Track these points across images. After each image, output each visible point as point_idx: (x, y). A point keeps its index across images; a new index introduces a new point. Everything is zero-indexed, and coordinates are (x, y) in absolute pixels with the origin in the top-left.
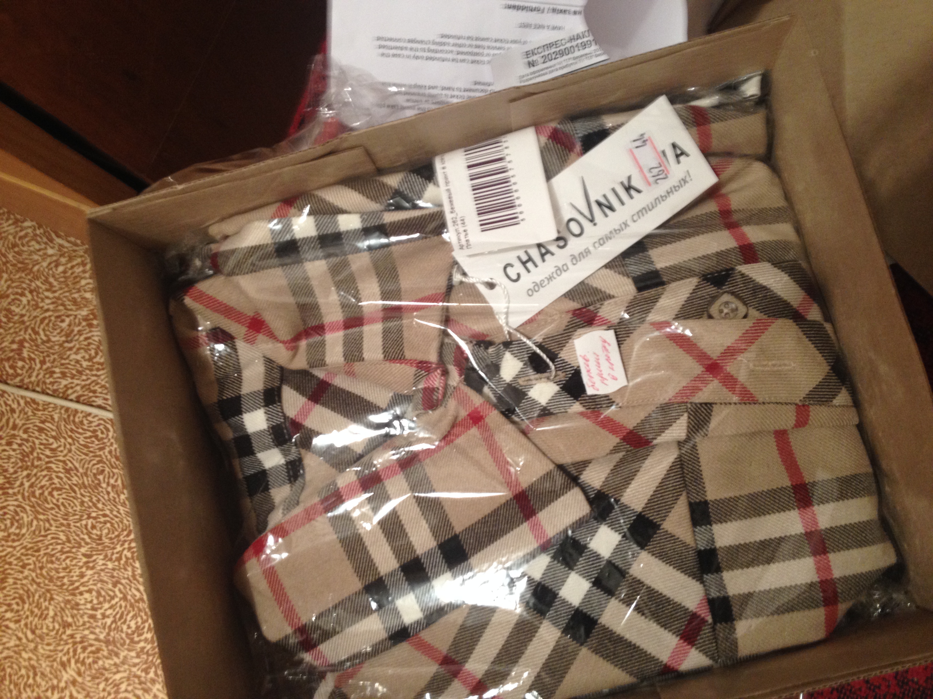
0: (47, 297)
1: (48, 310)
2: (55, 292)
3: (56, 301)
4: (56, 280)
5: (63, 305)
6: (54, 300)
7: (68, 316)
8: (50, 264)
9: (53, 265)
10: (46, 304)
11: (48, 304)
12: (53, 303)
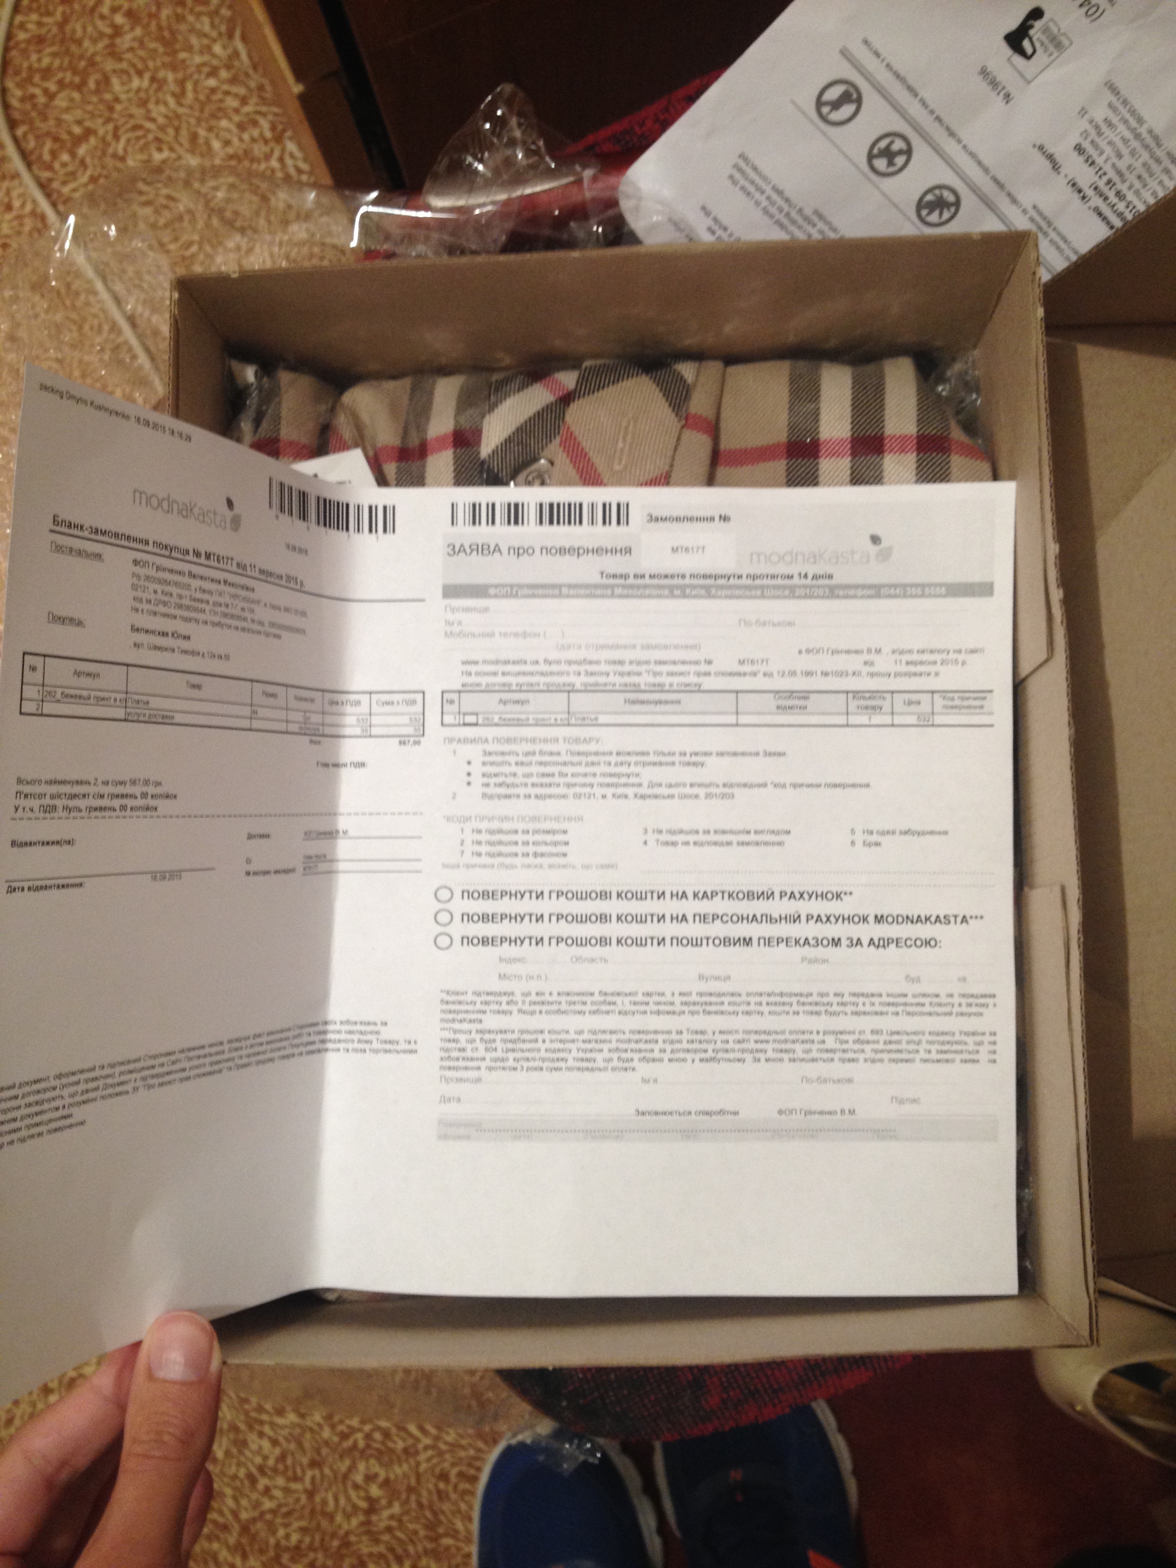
0: (166, 104)
1: (153, 120)
2: (181, 105)
3: (173, 118)
4: (195, 91)
5: (177, 130)
6: (171, 114)
7: (172, 149)
8: (204, 64)
9: (206, 69)
10: (158, 111)
11: (160, 114)
12: (166, 117)
